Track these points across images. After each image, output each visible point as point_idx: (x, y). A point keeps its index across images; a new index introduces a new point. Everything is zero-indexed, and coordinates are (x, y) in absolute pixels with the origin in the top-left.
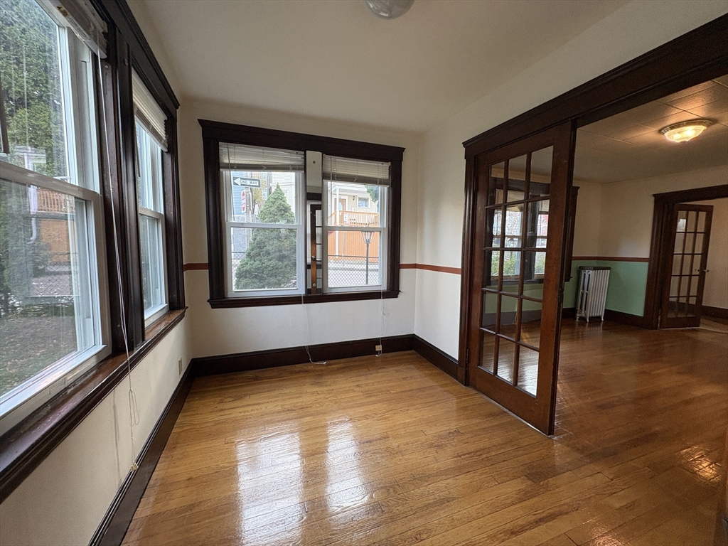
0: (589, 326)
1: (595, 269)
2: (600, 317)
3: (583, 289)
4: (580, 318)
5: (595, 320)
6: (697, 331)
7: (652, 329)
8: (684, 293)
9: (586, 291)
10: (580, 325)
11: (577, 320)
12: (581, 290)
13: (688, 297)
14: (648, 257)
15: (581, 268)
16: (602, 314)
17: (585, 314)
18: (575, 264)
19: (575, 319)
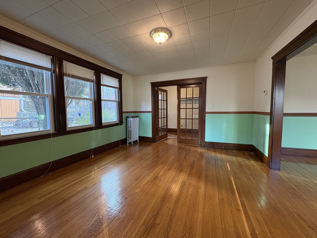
0: (133, 146)
1: (133, 117)
2: (137, 141)
3: (129, 128)
4: (129, 143)
5: (135, 142)
6: (167, 139)
7: (155, 142)
8: (163, 125)
9: (130, 129)
10: (129, 146)
11: (128, 144)
12: (128, 129)
13: (164, 126)
14: (151, 111)
15: (127, 117)
16: (138, 139)
17: (131, 141)
18: (124, 115)
19: (127, 144)
